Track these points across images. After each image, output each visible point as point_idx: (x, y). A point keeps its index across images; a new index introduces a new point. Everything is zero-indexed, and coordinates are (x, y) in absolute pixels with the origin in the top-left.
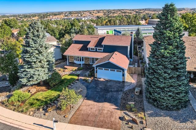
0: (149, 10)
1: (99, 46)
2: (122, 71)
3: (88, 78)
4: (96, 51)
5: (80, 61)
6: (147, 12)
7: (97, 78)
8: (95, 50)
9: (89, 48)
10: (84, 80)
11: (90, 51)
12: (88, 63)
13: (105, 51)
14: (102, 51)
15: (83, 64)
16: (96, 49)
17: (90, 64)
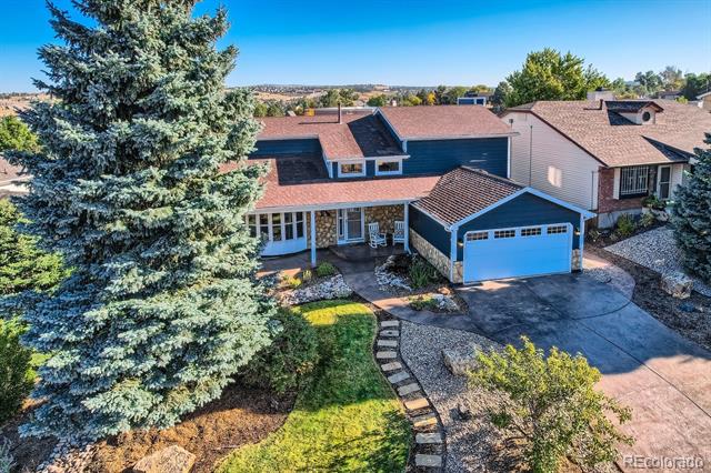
0: (271, 89)
1: (384, 152)
2: (570, 227)
3: (427, 297)
4: (371, 176)
5: (289, 236)
6: (266, 96)
7: (461, 285)
8: (364, 174)
9: (335, 164)
10: (416, 308)
11: (336, 179)
12: (327, 243)
13: (411, 171)
14: (400, 172)
15: (317, 250)
16: (370, 165)
17: (340, 243)
